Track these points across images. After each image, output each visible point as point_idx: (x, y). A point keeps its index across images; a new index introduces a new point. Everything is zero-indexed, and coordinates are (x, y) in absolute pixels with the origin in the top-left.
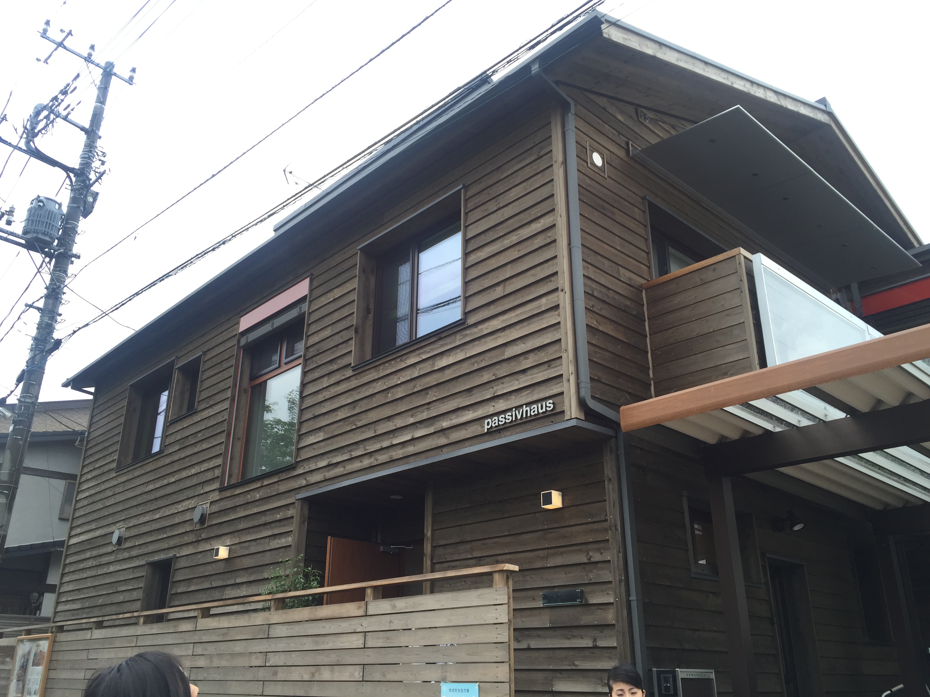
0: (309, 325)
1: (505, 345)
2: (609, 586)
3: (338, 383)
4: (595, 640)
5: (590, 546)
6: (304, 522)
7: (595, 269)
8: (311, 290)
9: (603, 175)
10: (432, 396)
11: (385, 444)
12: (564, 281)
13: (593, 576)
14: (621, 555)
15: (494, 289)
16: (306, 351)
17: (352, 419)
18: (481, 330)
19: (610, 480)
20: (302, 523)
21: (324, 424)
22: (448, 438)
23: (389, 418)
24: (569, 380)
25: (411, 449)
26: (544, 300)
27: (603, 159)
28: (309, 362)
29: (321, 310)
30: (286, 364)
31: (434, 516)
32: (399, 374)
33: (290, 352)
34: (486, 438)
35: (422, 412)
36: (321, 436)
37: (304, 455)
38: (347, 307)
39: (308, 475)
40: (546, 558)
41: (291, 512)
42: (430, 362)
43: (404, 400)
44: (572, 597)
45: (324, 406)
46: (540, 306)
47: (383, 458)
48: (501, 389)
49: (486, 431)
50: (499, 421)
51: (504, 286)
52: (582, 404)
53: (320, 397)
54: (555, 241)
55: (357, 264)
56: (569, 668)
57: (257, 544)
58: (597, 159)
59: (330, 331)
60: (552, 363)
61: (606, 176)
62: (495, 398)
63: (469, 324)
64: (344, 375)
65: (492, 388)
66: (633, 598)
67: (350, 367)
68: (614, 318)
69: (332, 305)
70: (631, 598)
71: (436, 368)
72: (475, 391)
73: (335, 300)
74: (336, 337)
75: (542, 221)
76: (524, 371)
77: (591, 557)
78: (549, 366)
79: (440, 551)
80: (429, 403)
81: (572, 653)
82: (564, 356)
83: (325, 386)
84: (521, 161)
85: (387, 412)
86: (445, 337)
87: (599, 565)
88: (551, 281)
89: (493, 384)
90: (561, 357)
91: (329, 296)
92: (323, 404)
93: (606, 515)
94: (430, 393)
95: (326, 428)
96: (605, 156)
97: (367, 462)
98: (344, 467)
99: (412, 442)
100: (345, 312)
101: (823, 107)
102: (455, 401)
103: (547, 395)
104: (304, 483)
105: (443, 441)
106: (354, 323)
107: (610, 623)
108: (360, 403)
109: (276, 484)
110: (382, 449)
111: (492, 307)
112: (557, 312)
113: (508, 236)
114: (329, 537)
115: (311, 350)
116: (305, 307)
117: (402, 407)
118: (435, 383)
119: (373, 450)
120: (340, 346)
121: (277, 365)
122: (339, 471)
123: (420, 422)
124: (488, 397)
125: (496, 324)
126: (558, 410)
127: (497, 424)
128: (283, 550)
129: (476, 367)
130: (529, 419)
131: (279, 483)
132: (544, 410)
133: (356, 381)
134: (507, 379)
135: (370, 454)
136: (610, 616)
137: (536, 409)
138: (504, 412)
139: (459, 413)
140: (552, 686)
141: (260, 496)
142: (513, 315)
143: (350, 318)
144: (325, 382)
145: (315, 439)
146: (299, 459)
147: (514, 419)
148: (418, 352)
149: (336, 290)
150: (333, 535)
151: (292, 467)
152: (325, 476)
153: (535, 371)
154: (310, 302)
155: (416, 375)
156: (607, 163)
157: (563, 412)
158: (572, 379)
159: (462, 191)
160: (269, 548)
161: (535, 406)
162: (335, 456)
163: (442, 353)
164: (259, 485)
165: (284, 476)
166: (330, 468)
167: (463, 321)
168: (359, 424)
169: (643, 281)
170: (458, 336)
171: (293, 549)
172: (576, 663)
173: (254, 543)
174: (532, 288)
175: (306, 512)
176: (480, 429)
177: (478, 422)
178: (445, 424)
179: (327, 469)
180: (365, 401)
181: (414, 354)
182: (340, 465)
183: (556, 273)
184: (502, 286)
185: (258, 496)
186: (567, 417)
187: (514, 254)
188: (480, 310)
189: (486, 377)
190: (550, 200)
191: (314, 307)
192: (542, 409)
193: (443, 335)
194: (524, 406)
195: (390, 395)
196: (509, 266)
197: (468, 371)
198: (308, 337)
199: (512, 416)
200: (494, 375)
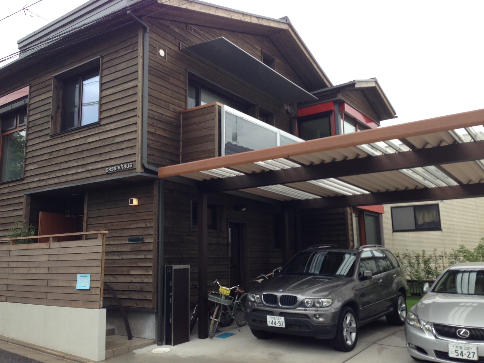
0: (29, 111)
1: (116, 136)
2: (152, 236)
3: (43, 142)
4: (145, 256)
5: (147, 221)
6: (28, 205)
7: (156, 106)
8: (30, 93)
9: (164, 60)
10: (85, 154)
11: (65, 173)
12: (139, 112)
13: (147, 232)
14: (157, 225)
15: (112, 110)
16: (28, 124)
17: (50, 160)
18: (106, 128)
19: (155, 195)
20: (27, 205)
21: (37, 161)
22: (91, 174)
23: (66, 162)
24: (138, 156)
25: (75, 177)
26: (131, 119)
27: (165, 52)
28: (30, 129)
29: (36, 104)
30: (20, 127)
31: (88, 205)
32: (71, 142)
33: (22, 121)
34: (106, 176)
35: (81, 161)
36: (35, 166)
37: (28, 174)
38: (48, 105)
39: (30, 184)
40: (131, 224)
41: (22, 200)
42: (85, 139)
43: (73, 154)
44: (139, 240)
45: (37, 152)
46: (130, 122)
47: (63, 179)
48: (113, 156)
49: (106, 173)
50: (111, 169)
51: (117, 110)
52: (143, 166)
53: (35, 148)
54: (137, 93)
55: (52, 84)
56: (136, 266)
57: (7, 213)
58: (162, 53)
59: (39, 116)
60: (133, 147)
61: (166, 61)
62: (110, 159)
63: (101, 124)
64: (46, 139)
65: (110, 154)
66: (160, 240)
67: (49, 135)
68: (164, 128)
69: (40, 102)
70: (159, 241)
71: (87, 142)
72: (103, 155)
73: (42, 100)
74: (42, 119)
75: (133, 82)
76: (122, 149)
77: (147, 225)
78: (132, 149)
79: (90, 220)
80: (84, 158)
81: (137, 260)
82: (137, 145)
83: (37, 142)
84: (126, 50)
85: (65, 159)
86: (92, 128)
87: (149, 228)
88: (135, 111)
89: (110, 153)
90: (136, 146)
91: (39, 98)
92: (36, 151)
93: (153, 209)
94: (84, 153)
95: (38, 163)
96: (166, 51)
97: (56, 181)
98: (46, 182)
99: (76, 174)
100: (47, 107)
101: (285, 22)
102: (95, 158)
103: (130, 161)
104: (28, 187)
105: (89, 175)
106: (51, 114)
107: (151, 250)
108: (54, 153)
109: (15, 186)
110: (63, 176)
111: (111, 118)
112: (136, 126)
113: (119, 86)
114: (40, 212)
115: (31, 123)
116: (27, 100)
117: (72, 158)
118: (86, 149)
119: (59, 175)
120: (44, 124)
121: (15, 127)
122: (44, 183)
123: (80, 166)
124: (108, 158)
125: (112, 126)
126: (134, 168)
127: (110, 171)
128: (19, 217)
129: (103, 144)
130: (123, 170)
131: (17, 186)
132: (128, 167)
133: (52, 143)
134: (116, 152)
135: (58, 177)
136: (151, 247)
137: (125, 166)
138: (114, 166)
139: (96, 164)
140: (130, 272)
141: (7, 191)
142: (119, 123)
143: (49, 111)
144: (37, 141)
145: (33, 167)
146: (25, 176)
147: (117, 169)
148: (79, 133)
149: (42, 95)
150: (42, 211)
151: (22, 180)
152: (37, 185)
153: (126, 150)
154: (30, 99)
155: (78, 144)
156: (167, 54)
157: (135, 169)
158: (140, 155)
159: (100, 58)
160: (12, 215)
161: (125, 165)
162: (42, 176)
163: (90, 136)
164: (6, 186)
165: (18, 183)
166: (40, 182)
167: (99, 123)
168: (53, 163)
169: (182, 110)
170: (97, 129)
171: (23, 216)
172: (139, 264)
173: (5, 213)
174: (127, 113)
175: (29, 201)
176: (104, 171)
177: (103, 169)
178: (90, 168)
179: (39, 182)
180: (56, 153)
181: (78, 134)
182: (45, 181)
183: (136, 108)
184: (116, 109)
185: (6, 191)
186: (137, 171)
187: (121, 95)
188: (106, 118)
189: (107, 149)
190: (136, 73)
191: (32, 102)
192: (128, 166)
193: (90, 127)
194: (121, 164)
195: (67, 151)
196: (119, 100)
197: (100, 146)
198: (29, 116)
199: (116, 168)
200: (110, 149)
